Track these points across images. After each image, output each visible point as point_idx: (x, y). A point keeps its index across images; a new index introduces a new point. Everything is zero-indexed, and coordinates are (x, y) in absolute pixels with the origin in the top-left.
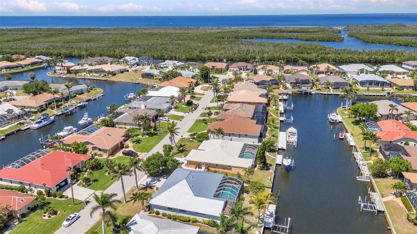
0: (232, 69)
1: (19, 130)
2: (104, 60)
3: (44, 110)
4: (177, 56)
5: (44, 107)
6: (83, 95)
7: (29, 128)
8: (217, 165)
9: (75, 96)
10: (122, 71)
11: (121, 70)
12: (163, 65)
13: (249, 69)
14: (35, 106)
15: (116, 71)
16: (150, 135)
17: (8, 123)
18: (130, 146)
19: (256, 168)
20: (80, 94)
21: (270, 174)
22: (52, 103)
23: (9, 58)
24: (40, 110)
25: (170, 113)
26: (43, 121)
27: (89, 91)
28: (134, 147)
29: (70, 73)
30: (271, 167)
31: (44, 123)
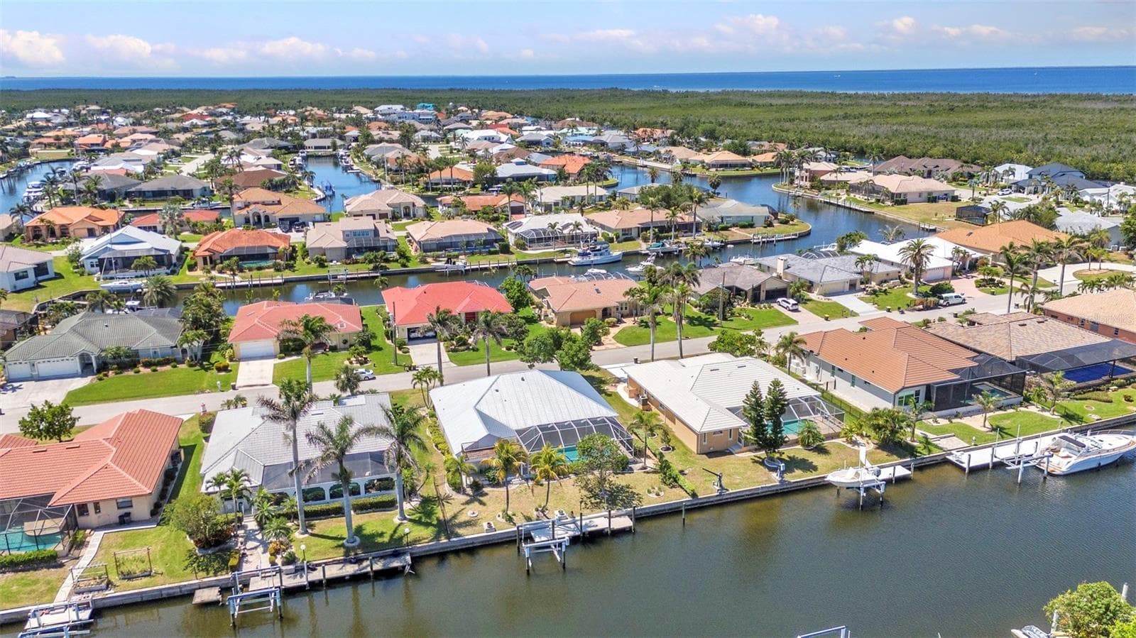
1: (551, 262)
2: (937, 166)
3: (632, 239)
5: (634, 234)
6: (749, 230)
7: (566, 262)
9: (726, 229)
10: (934, 195)
11: (930, 193)
14: (613, 227)
15: (914, 193)
16: (696, 323)
17: (547, 245)
18: (622, 326)
19: (752, 454)
20: (743, 227)
21: (760, 480)
22: (649, 228)
23: (740, 146)
24: (622, 237)
25: (834, 299)
26: (593, 254)
27: (770, 225)
28: (624, 330)
29: (812, 187)
30: (798, 472)
31: (592, 259)
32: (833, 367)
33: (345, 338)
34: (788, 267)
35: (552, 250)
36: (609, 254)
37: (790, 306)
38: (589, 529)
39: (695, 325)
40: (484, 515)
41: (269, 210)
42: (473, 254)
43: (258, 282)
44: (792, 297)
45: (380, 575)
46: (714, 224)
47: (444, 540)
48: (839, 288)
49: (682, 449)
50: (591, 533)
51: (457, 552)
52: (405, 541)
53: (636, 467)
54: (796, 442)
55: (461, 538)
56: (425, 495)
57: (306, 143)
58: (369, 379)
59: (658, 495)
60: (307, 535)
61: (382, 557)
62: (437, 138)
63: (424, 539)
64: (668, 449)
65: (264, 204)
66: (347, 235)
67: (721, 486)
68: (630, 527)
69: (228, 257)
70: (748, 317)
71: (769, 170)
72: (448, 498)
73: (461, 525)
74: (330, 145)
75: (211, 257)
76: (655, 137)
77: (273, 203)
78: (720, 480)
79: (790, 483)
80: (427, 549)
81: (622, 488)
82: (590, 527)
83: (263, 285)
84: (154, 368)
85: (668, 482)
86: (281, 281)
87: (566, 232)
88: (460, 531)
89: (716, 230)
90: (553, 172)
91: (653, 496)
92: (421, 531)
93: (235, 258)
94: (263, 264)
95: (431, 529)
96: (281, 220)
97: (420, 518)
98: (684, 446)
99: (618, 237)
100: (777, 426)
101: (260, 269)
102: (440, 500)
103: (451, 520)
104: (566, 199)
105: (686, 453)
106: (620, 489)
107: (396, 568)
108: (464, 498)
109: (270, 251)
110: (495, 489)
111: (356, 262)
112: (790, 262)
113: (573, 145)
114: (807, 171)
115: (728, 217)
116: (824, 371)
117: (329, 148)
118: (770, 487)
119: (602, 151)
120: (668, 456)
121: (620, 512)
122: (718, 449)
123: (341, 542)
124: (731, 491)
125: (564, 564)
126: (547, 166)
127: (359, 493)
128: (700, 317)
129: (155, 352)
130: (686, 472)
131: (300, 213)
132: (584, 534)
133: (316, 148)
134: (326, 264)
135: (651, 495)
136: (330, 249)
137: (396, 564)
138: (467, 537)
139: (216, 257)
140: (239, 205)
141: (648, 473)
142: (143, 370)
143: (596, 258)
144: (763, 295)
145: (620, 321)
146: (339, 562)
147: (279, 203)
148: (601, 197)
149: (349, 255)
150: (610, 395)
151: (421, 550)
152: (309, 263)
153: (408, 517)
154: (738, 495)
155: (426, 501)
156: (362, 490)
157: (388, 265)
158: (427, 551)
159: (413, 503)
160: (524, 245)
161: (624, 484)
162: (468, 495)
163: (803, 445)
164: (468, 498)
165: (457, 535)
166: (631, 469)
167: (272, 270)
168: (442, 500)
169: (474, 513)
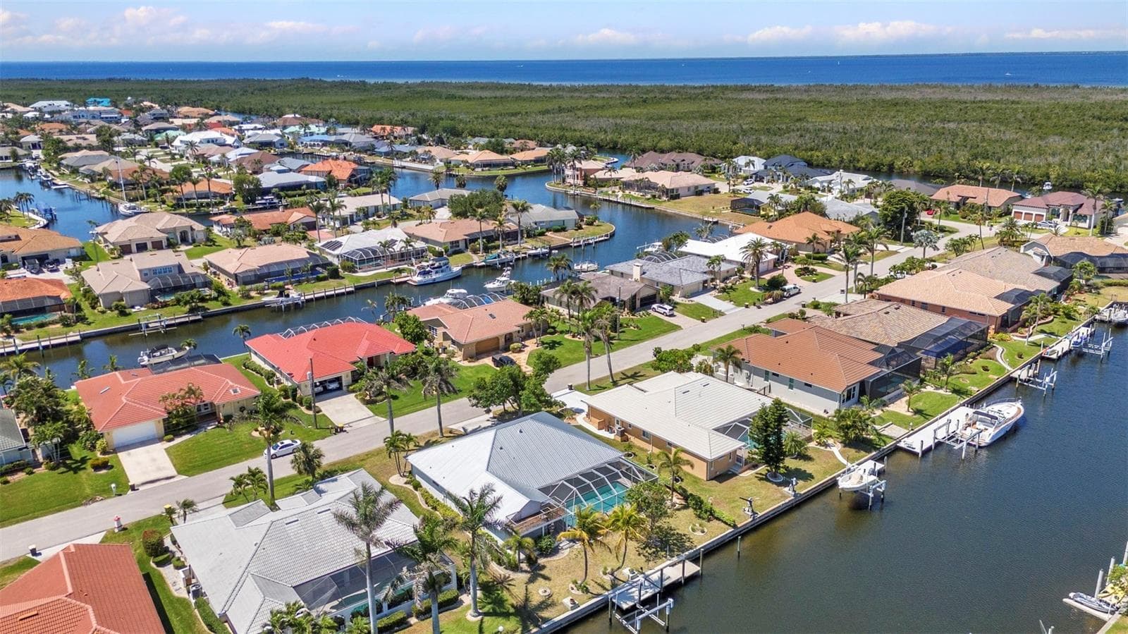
0: (1024, 212)
1: (389, 283)
2: (684, 160)
3: (460, 252)
4: (898, 164)
5: (462, 245)
6: (563, 233)
7: (405, 282)
8: (644, 433)
9: (542, 234)
10: (700, 189)
11: (696, 187)
12: (822, 182)
13: (1085, 216)
14: (442, 241)
15: (684, 187)
17: (377, 266)
18: (527, 350)
19: (753, 472)
20: (557, 231)
21: (776, 497)
22: (476, 240)
23: (497, 144)
24: (450, 251)
25: (697, 299)
26: (434, 271)
27: (580, 228)
29: (585, 185)
30: (800, 482)
31: (434, 277)
32: (767, 373)
33: (240, 405)
34: (644, 273)
35: (384, 270)
36: (450, 269)
37: (666, 311)
38: (665, 583)
40: (557, 590)
42: (300, 282)
43: (48, 343)
44: (665, 303)
46: (531, 230)
48: (695, 289)
49: (689, 478)
50: (670, 585)
56: (480, 581)
59: (703, 532)
62: (142, 141)
66: (146, 274)
67: (752, 510)
68: (699, 572)
70: (637, 327)
71: (530, 168)
72: (507, 579)
73: (540, 608)
74: (8, 155)
76: (396, 134)
77: (9, 239)
78: (751, 505)
79: (800, 495)
82: (664, 580)
83: (54, 346)
85: (703, 516)
86: (78, 338)
87: (395, 249)
88: (545, 614)
89: (535, 236)
90: (322, 179)
91: (700, 534)
92: (504, 623)
94: (44, 319)
95: (514, 619)
96: (24, 258)
97: (494, 609)
98: (688, 474)
99: (446, 251)
101: (42, 325)
102: (498, 583)
103: (526, 604)
104: (360, 210)
105: (697, 482)
106: (666, 533)
108: (522, 576)
109: (49, 303)
110: (549, 559)
111: (165, 305)
112: (643, 267)
113: (311, 146)
115: (541, 222)
116: (755, 377)
117: (7, 158)
118: (787, 503)
119: (348, 151)
121: (681, 558)
122: (724, 473)
124: (760, 514)
131: (50, 249)
132: (663, 589)
134: (128, 311)
135: (697, 533)
136: (128, 292)
138: (554, 620)
141: (679, 510)
143: (438, 276)
144: (638, 303)
145: (524, 346)
148: (394, 206)
149: (152, 298)
152: (103, 312)
154: (766, 516)
155: (487, 588)
157: (205, 305)
160: (353, 267)
161: (666, 527)
162: (526, 572)
164: (529, 575)
165: (545, 620)
167: (58, 325)
168: (502, 583)
169: (545, 591)
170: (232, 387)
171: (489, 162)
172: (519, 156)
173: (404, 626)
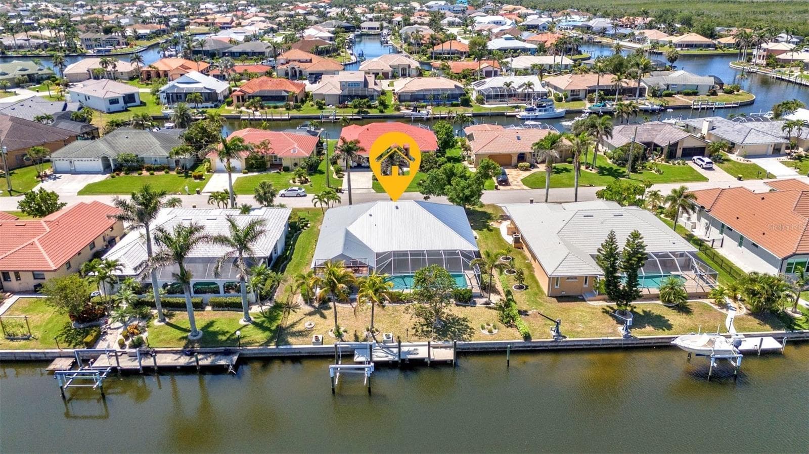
1: (502, 115)
3: (578, 100)
5: (582, 95)
6: (691, 97)
7: (515, 116)
9: (670, 95)
14: (565, 89)
16: (606, 172)
17: (502, 101)
18: (534, 170)
19: (604, 304)
20: (687, 94)
21: (604, 331)
22: (595, 91)
23: (708, 29)
24: (570, 98)
25: (754, 161)
26: (538, 109)
27: (714, 93)
28: (534, 174)
29: (768, 65)
30: (649, 328)
31: (537, 114)
32: (723, 226)
33: (296, 161)
34: (713, 129)
35: (506, 105)
36: (553, 111)
37: (703, 164)
38: (410, 357)
39: (604, 175)
40: (319, 328)
41: (302, 66)
42: (438, 105)
43: (271, 117)
44: (709, 157)
45: (205, 370)
46: (659, 90)
47: (272, 346)
48: (763, 152)
49: (535, 289)
50: (411, 360)
51: (283, 359)
52: (242, 341)
53: (480, 301)
54: (656, 297)
55: (288, 347)
56: (279, 301)
57: (362, 25)
58: (300, 196)
59: (490, 332)
60: (163, 323)
61: (215, 354)
62: (459, 23)
63: (257, 342)
64: (521, 288)
65: (300, 61)
66: (343, 86)
67: (558, 331)
68: (452, 361)
69: (253, 97)
70: (658, 171)
71: (732, 51)
72: (297, 306)
73: (294, 334)
74: (378, 26)
75: (242, 97)
76: (636, 23)
77: (306, 61)
78: (557, 326)
79: (635, 339)
80: (257, 352)
81: (457, 321)
82: (412, 354)
83: (274, 120)
84: (152, 172)
85: (505, 321)
86: (287, 117)
87: (520, 90)
88: (291, 340)
89: (661, 96)
90: (535, 46)
91: (486, 332)
92: (257, 334)
93: (258, 98)
94: (279, 104)
95: (268, 334)
96: (311, 74)
97: (263, 322)
98: (538, 286)
99: (566, 97)
100: (633, 279)
101: (276, 107)
102: (288, 307)
103: (288, 328)
104: (534, 66)
105: (537, 294)
106: (456, 321)
107: (222, 366)
108: (308, 309)
109: (284, 94)
111: (347, 107)
112: (716, 124)
113: (565, 29)
114: (765, 50)
115: (673, 85)
116: (713, 228)
117: (378, 28)
118: (612, 340)
119: (586, 33)
120: (518, 295)
121: (447, 344)
122: (571, 294)
123: (185, 335)
124: (568, 339)
125: (369, 389)
126: (532, 42)
127: (219, 292)
128: (611, 168)
129: (156, 160)
130: (530, 312)
131: (324, 70)
132: (403, 360)
133: (369, 28)
134: (324, 107)
135: (483, 331)
136: (328, 95)
137: (223, 362)
138: (294, 347)
139: (246, 97)
140: (282, 61)
141: (490, 308)
142: (145, 173)
143: (541, 113)
144: (679, 152)
145: (533, 166)
146: (176, 352)
147: (311, 61)
148: (566, 66)
149: (342, 100)
150: (491, 230)
151: (251, 352)
152: (312, 106)
153: (253, 319)
154: (576, 343)
155: (278, 307)
156: (222, 290)
157: (369, 110)
158: (257, 354)
159: (264, 308)
160: (483, 100)
161: (461, 316)
162: (314, 307)
163: (663, 301)
164: (312, 309)
165: (287, 343)
166: (475, 303)
167: (284, 109)
168: (290, 308)
169: (311, 324)
170: (294, 148)
171: (690, 43)
172: (723, 41)
173: (200, 309)
